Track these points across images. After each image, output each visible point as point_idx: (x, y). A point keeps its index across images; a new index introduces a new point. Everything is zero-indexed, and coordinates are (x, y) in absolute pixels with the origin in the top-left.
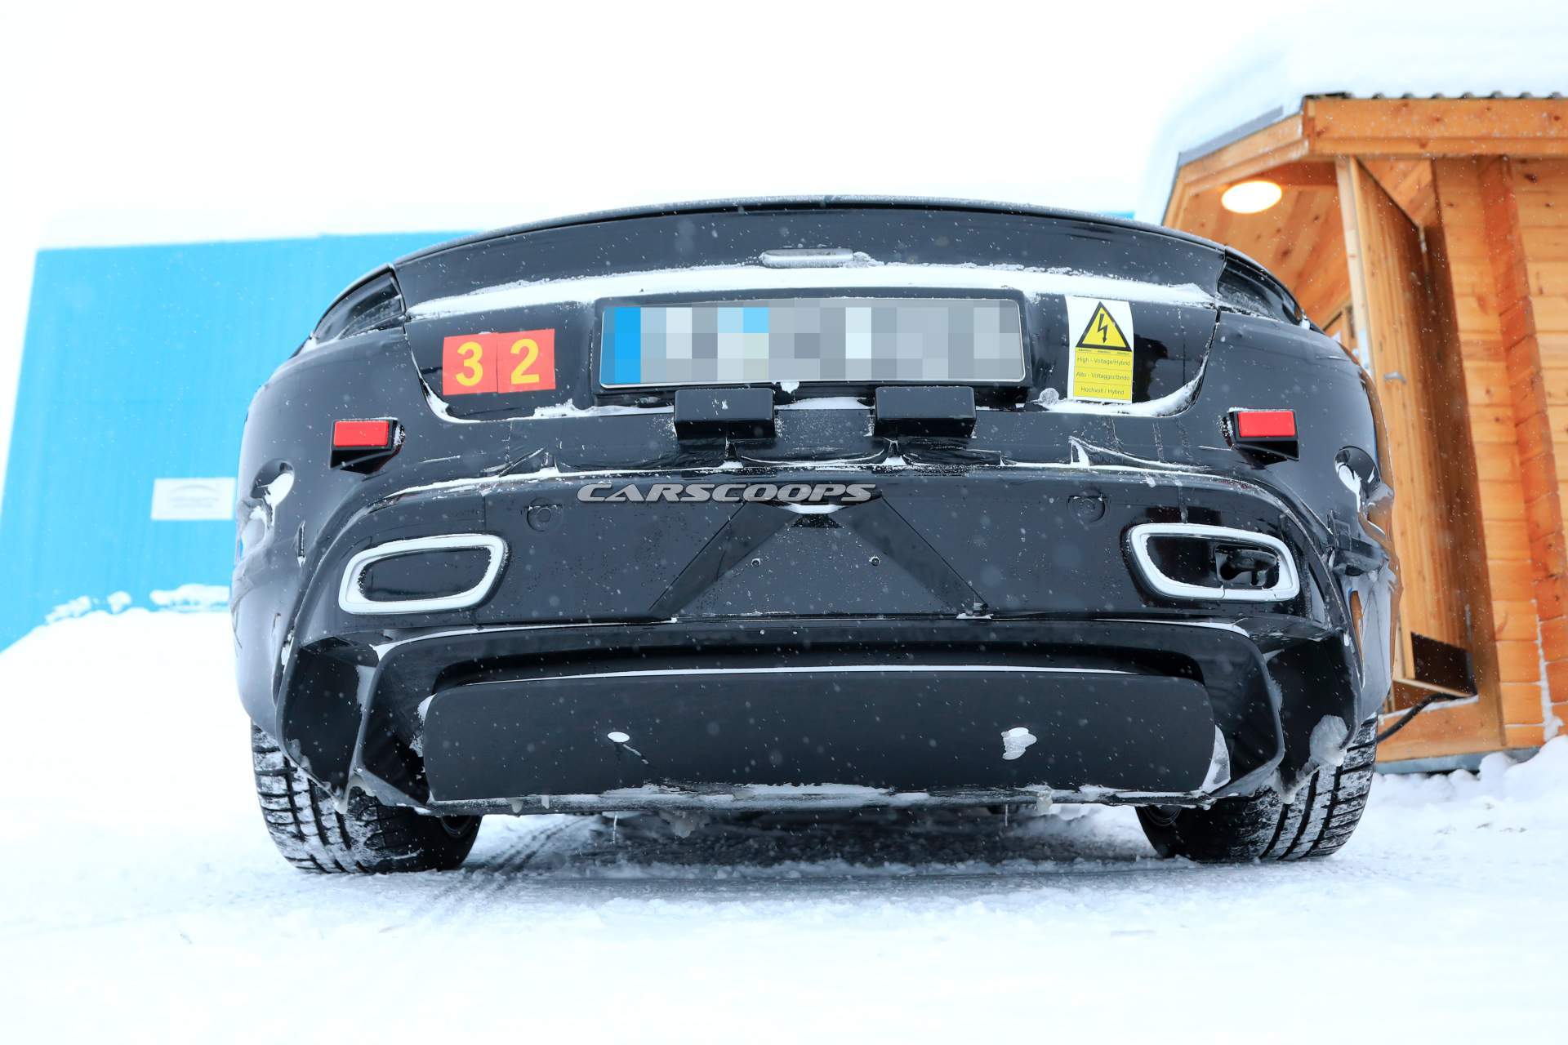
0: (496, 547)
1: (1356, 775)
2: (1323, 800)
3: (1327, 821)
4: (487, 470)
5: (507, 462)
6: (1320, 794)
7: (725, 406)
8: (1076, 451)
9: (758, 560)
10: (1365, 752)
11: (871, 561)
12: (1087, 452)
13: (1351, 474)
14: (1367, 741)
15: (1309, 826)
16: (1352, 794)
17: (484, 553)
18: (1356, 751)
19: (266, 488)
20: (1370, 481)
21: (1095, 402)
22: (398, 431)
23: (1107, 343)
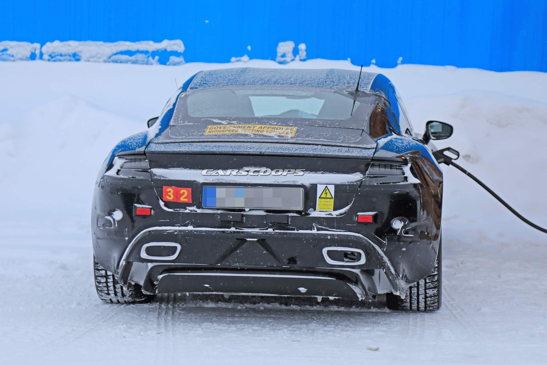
0: (179, 247)
1: (431, 290)
2: (421, 297)
3: (425, 302)
4: (176, 225)
5: (180, 223)
6: (421, 295)
7: (231, 217)
8: (314, 227)
9: (239, 251)
10: (434, 284)
11: (264, 253)
12: (316, 228)
13: (400, 222)
14: (434, 280)
15: (420, 303)
16: (431, 295)
17: (176, 248)
18: (430, 283)
19: (113, 213)
20: (406, 224)
21: (323, 211)
22: (152, 210)
23: (327, 197)
